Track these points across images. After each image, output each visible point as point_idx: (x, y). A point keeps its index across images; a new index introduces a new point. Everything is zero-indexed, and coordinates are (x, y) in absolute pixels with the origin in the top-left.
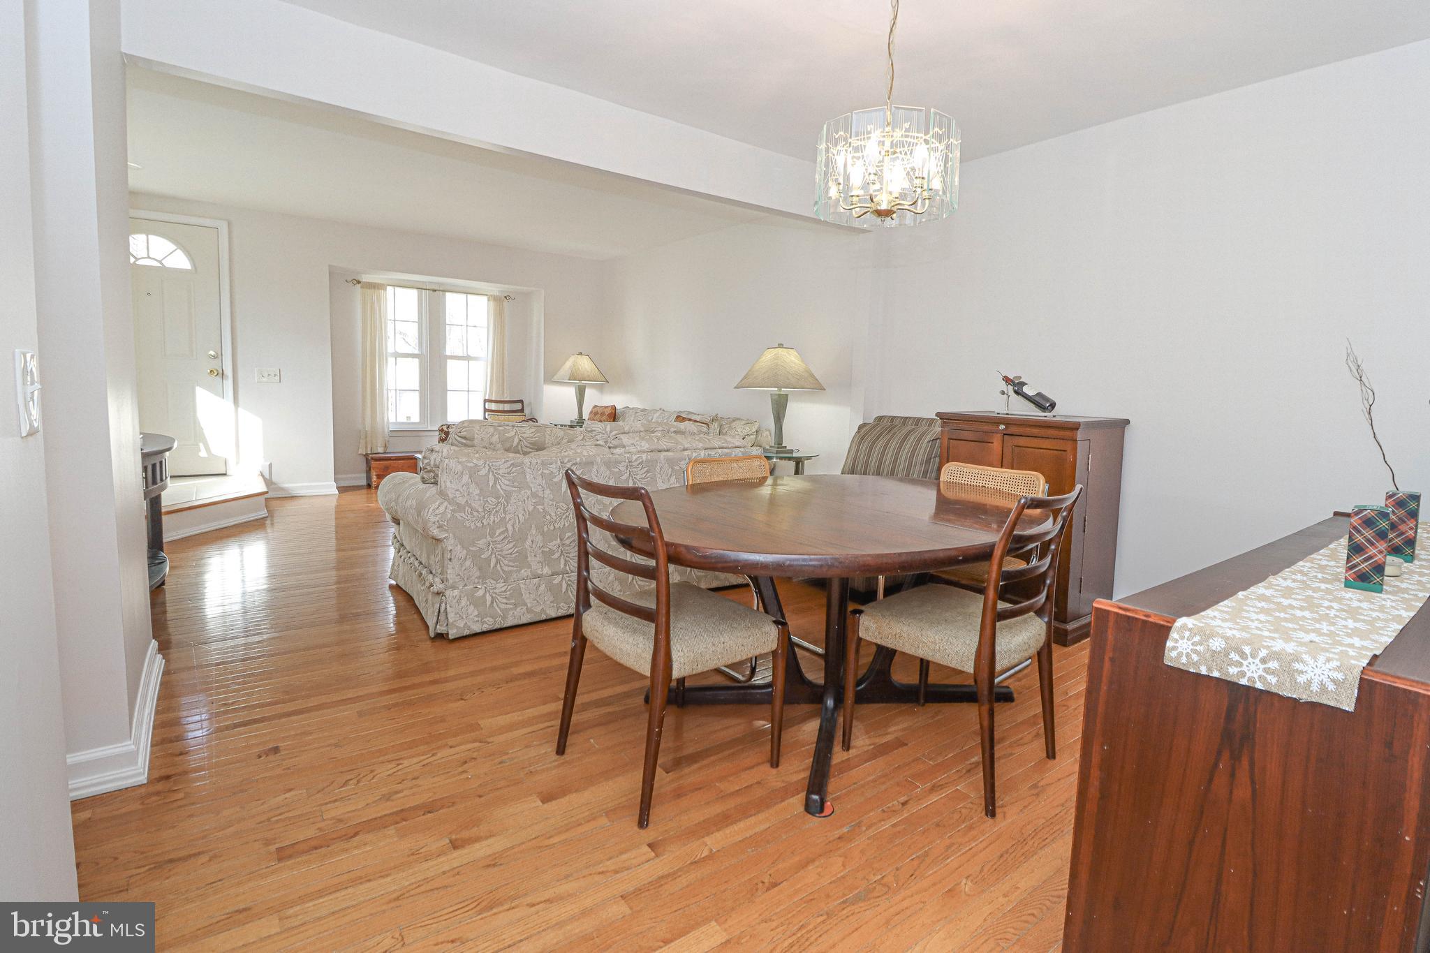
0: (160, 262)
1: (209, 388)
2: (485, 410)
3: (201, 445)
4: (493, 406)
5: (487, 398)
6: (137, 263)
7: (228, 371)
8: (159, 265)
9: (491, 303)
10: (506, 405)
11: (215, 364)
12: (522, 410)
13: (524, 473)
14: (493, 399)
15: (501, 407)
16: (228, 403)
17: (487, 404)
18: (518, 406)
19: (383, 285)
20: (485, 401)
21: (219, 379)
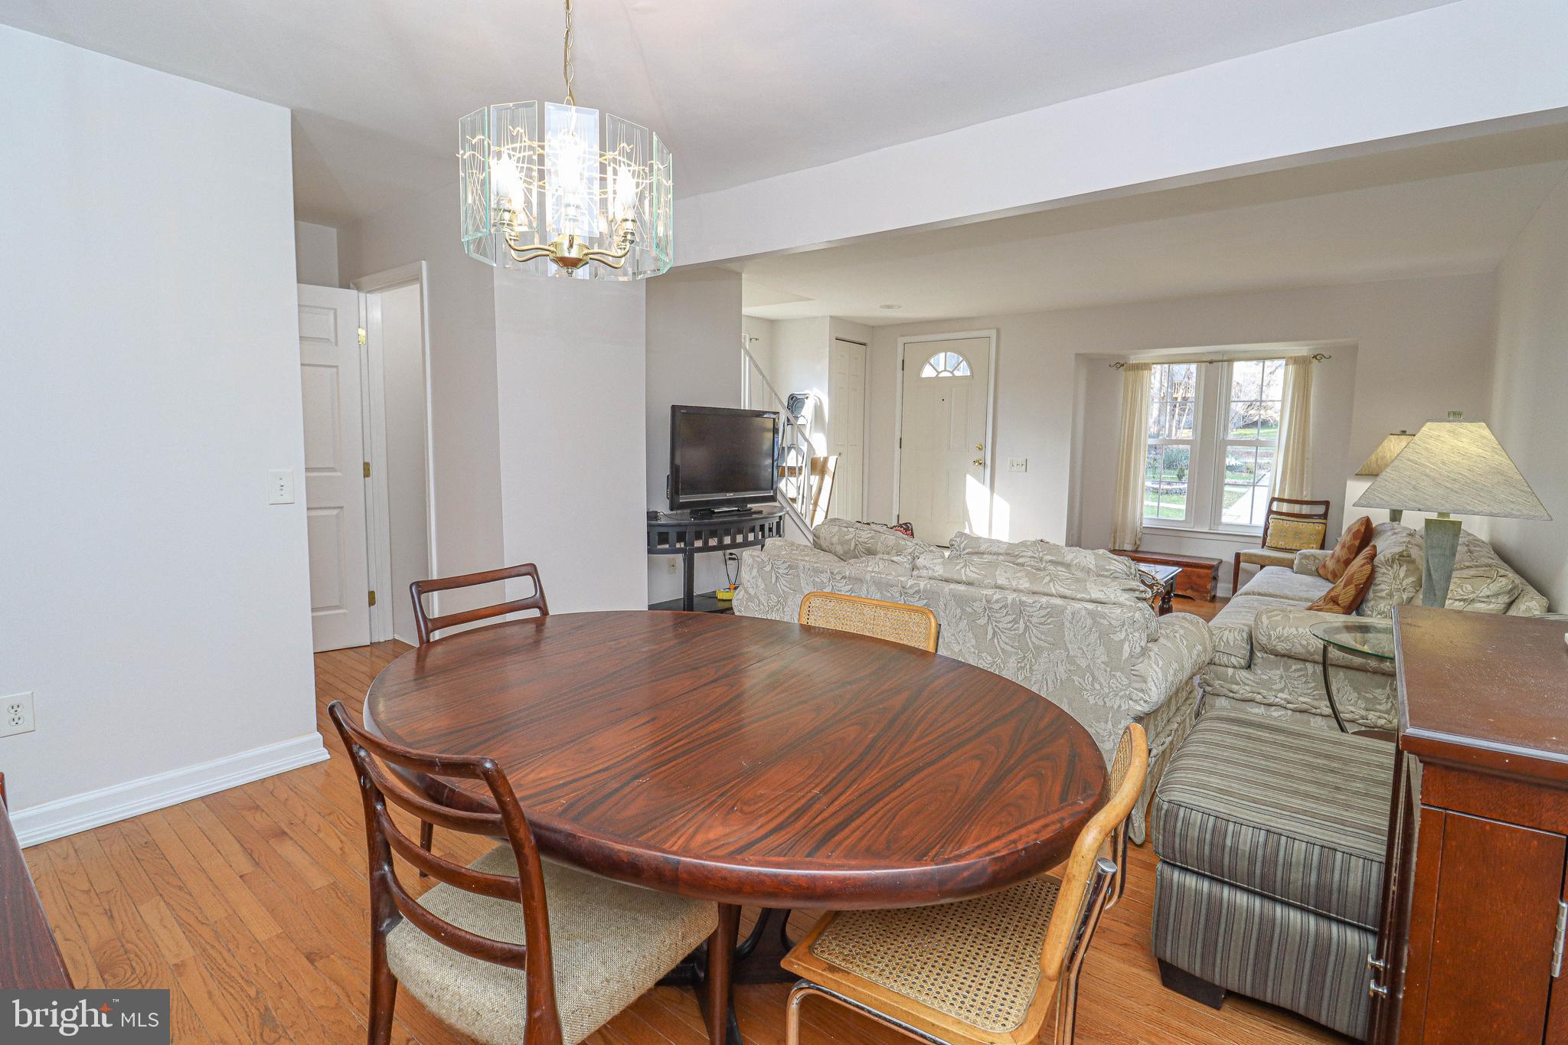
0: (952, 372)
1: (975, 476)
2: (1270, 512)
3: (966, 523)
4: (1285, 508)
5: (1276, 496)
6: (940, 375)
7: (988, 462)
8: (951, 375)
9: (1290, 367)
10: (1304, 506)
11: (978, 455)
12: (1325, 516)
13: (798, 576)
14: (1286, 497)
15: (1296, 509)
16: (986, 490)
17: (1275, 503)
18: (1321, 510)
19: (1148, 364)
20: (1273, 499)
21: (981, 467)
